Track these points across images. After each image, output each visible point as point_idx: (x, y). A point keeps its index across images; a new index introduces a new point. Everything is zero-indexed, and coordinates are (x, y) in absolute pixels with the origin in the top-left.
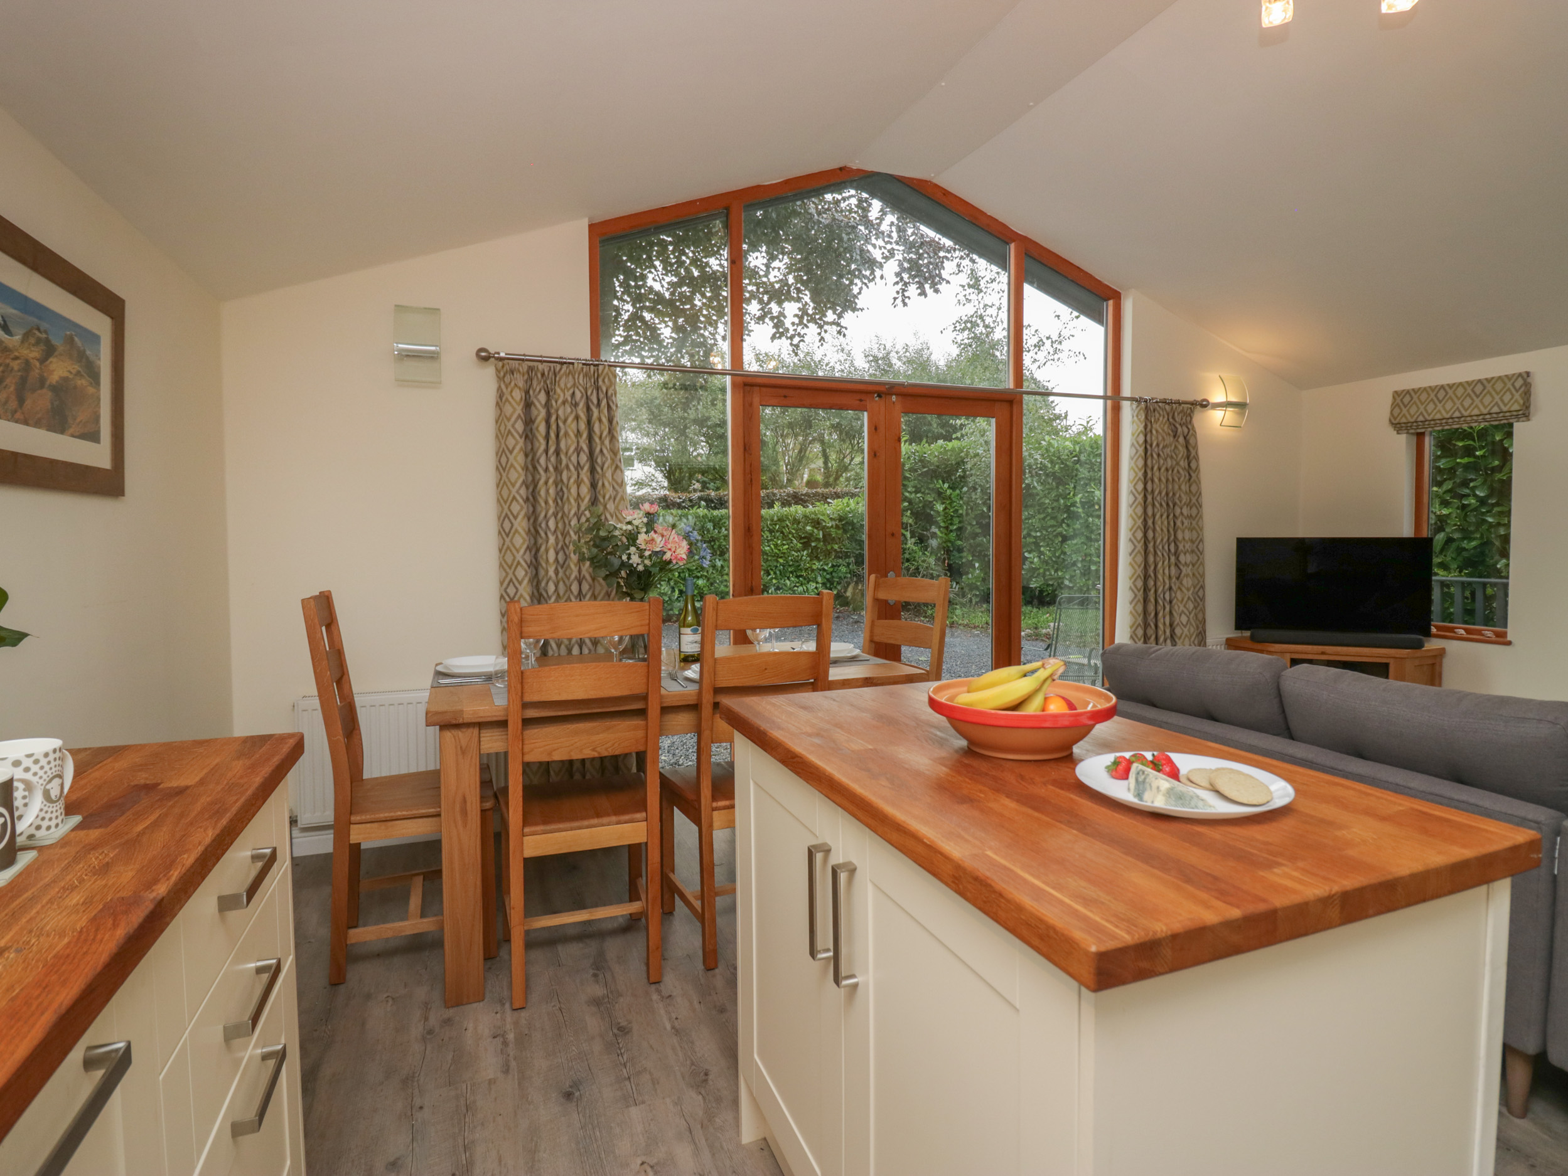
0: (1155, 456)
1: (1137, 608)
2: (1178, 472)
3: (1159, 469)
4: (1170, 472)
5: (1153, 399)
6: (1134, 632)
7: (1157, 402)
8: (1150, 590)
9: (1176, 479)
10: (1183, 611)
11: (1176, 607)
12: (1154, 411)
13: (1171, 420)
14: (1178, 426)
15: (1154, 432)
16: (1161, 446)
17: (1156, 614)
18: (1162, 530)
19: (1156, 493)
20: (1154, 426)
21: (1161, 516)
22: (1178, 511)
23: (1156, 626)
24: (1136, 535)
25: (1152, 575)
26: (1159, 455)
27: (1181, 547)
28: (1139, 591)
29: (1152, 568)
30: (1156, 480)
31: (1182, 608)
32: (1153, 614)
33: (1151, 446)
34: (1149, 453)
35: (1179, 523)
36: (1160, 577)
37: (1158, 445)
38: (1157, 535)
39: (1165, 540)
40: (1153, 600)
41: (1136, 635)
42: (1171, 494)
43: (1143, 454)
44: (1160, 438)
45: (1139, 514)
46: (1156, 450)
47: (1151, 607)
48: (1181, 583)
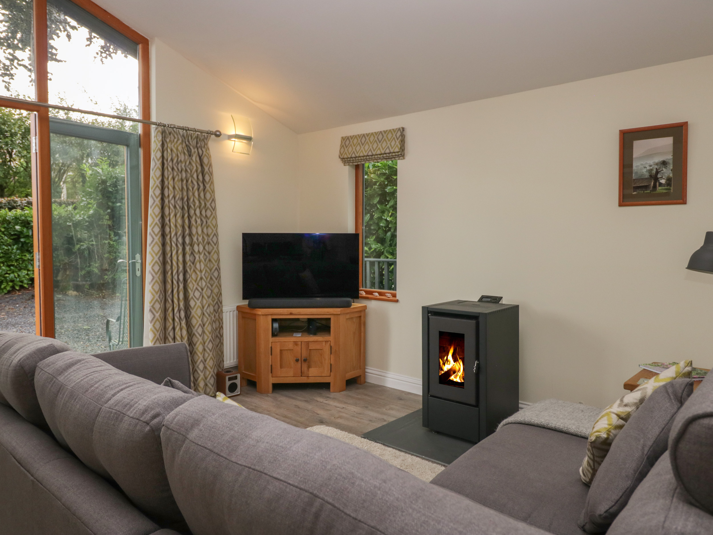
0: (170, 169)
1: (154, 287)
2: (192, 182)
3: (174, 179)
4: (185, 182)
5: (171, 125)
6: (153, 306)
7: (174, 127)
8: (167, 273)
9: (191, 189)
10: (197, 288)
11: (191, 285)
12: (170, 134)
13: (187, 143)
14: (192, 148)
15: (169, 150)
16: (175, 161)
17: (172, 291)
18: (176, 226)
19: (171, 197)
20: (169, 145)
21: (175, 215)
22: (192, 212)
23: (173, 301)
24: (154, 230)
25: (169, 261)
26: (173, 169)
27: (195, 239)
28: (156, 274)
29: (169, 255)
30: (171, 188)
31: (196, 286)
32: (170, 291)
33: (167, 160)
34: (166, 166)
35: (193, 222)
36: (174, 263)
37: (172, 160)
38: (172, 230)
39: (179, 233)
40: (170, 281)
41: (154, 308)
42: (186, 199)
43: (160, 167)
44: (174, 155)
45: (157, 213)
46: (170, 164)
47: (169, 286)
48: (195, 267)
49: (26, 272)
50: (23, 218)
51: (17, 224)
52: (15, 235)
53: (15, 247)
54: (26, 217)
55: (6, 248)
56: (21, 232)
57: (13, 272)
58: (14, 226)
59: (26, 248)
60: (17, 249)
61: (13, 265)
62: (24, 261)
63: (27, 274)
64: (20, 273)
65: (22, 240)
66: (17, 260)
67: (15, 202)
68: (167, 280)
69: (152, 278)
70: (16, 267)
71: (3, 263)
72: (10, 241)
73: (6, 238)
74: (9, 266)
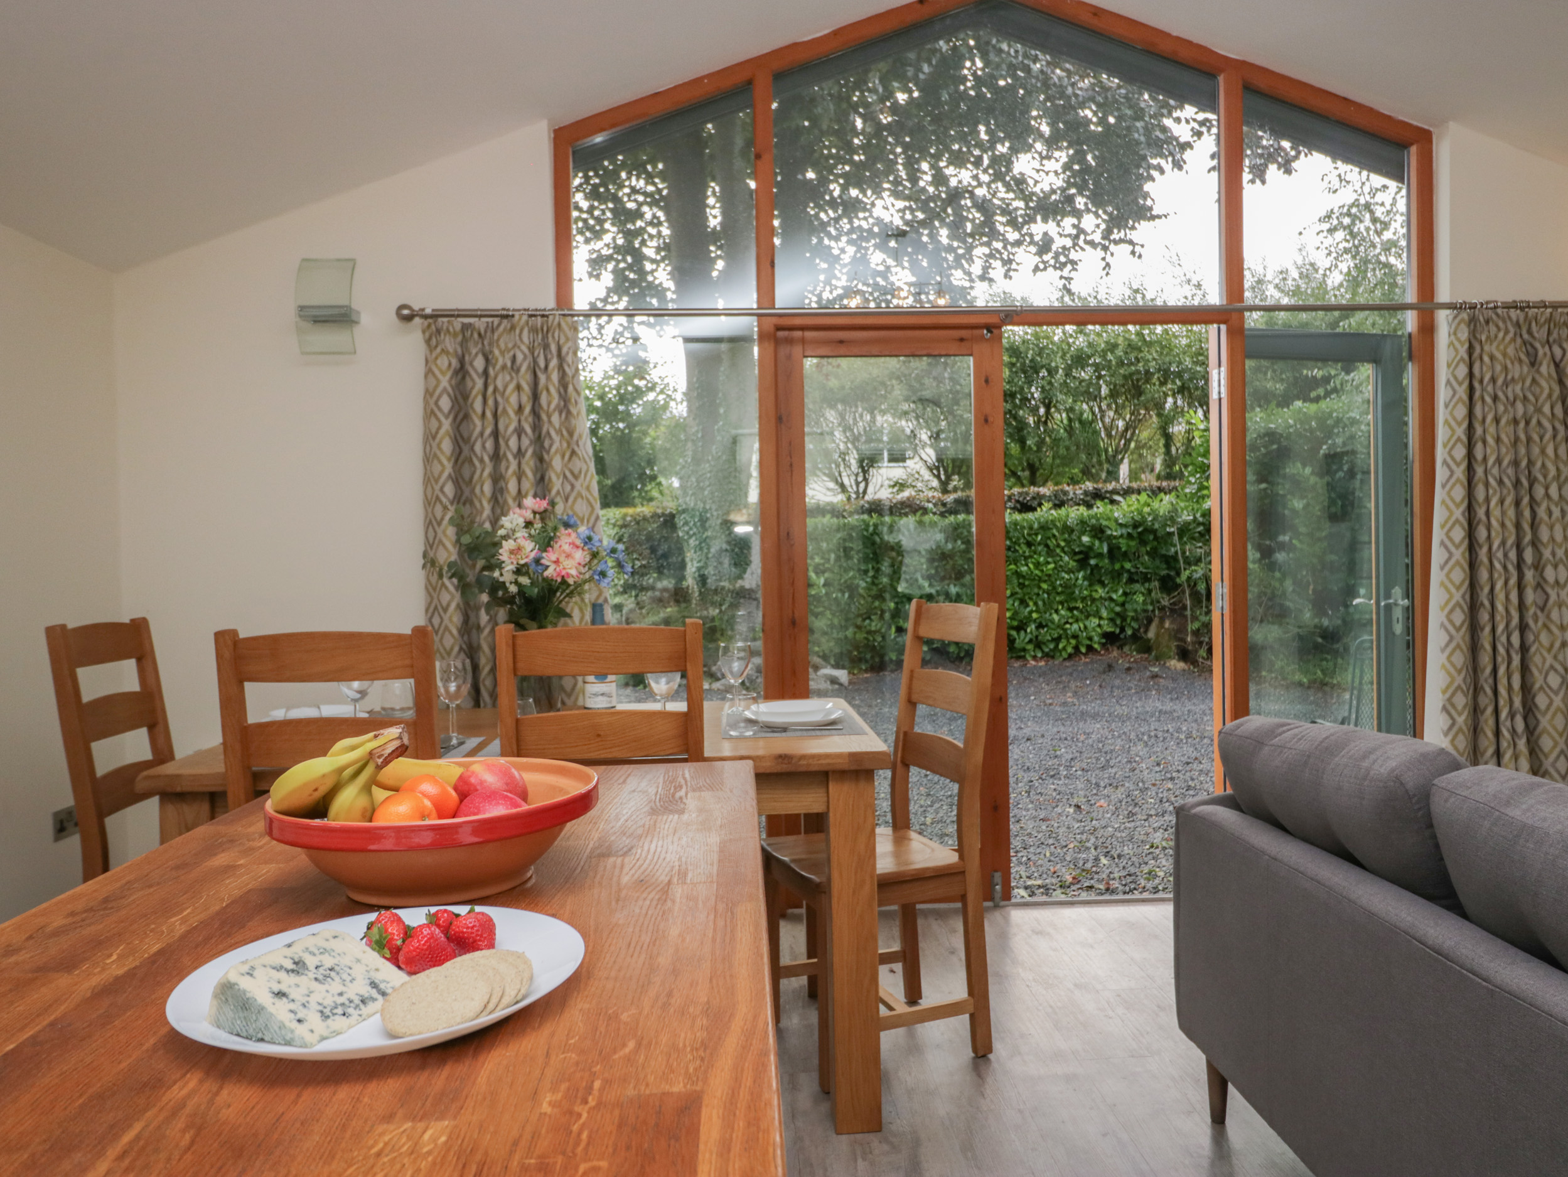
0: (1488, 400)
1: (1453, 659)
2: (1539, 423)
3: (1497, 420)
4: (1522, 425)
5: (1487, 303)
6: (1449, 700)
7: (1495, 307)
8: (1482, 629)
9: (1536, 437)
10: (1552, 667)
11: (1537, 659)
12: (1487, 322)
13: (1526, 336)
14: (1538, 345)
15: (1486, 359)
16: (1500, 382)
17: (1495, 671)
18: (1503, 525)
19: (1491, 462)
20: (1487, 348)
21: (1502, 502)
22: (1539, 492)
23: (1495, 692)
24: (1452, 534)
25: (1486, 603)
26: (1495, 398)
27: (1547, 553)
28: (1458, 630)
29: (1486, 590)
30: (1490, 441)
31: (1549, 660)
32: (1488, 670)
33: (1481, 381)
34: (1477, 394)
35: (1542, 512)
36: (1500, 607)
37: (1493, 380)
38: (1493, 534)
39: (1511, 540)
40: (1488, 647)
41: (1453, 705)
42: (1524, 463)
43: (1465, 398)
44: (1498, 368)
45: (1458, 498)
46: (1490, 388)
47: (1485, 659)
48: (1548, 617)
49: (1097, 621)
50: (1094, 521)
51: (1083, 533)
52: (1080, 552)
53: (1081, 575)
54: (1098, 520)
55: (1066, 576)
56: (1090, 548)
57: (1077, 621)
58: (1079, 538)
59: (1097, 577)
60: (1085, 578)
61: (1077, 608)
62: (1093, 600)
63: (1099, 626)
64: (1087, 623)
65: (1093, 562)
66: (1084, 599)
67: (1065, 493)
68: (1482, 646)
69: (1447, 638)
70: (1081, 612)
71: (1062, 603)
72: (1072, 564)
73: (1066, 558)
74: (1071, 609)
